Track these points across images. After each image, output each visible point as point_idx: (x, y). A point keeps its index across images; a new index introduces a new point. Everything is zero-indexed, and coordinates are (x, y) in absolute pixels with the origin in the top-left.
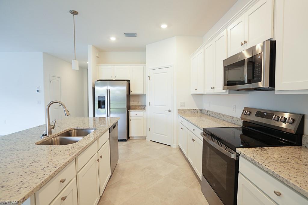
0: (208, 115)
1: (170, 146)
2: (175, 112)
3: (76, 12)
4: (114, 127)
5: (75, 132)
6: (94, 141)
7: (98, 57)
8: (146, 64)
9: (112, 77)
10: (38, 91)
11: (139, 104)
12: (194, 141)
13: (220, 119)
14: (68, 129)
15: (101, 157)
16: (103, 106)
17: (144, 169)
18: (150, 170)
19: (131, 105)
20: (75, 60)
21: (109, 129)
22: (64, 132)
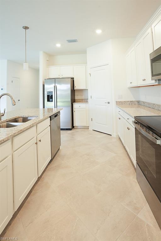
0: (144, 106)
1: (110, 136)
2: (113, 104)
3: (27, 27)
4: (56, 116)
5: (21, 119)
6: (32, 125)
7: (48, 60)
8: (87, 63)
9: (59, 75)
10: (2, 89)
11: (83, 97)
12: (129, 129)
13: (155, 109)
14: (16, 117)
15: (40, 141)
16: (51, 100)
17: (83, 155)
18: (88, 157)
19: (76, 99)
20: (26, 62)
21: (50, 117)
22: (11, 119)
